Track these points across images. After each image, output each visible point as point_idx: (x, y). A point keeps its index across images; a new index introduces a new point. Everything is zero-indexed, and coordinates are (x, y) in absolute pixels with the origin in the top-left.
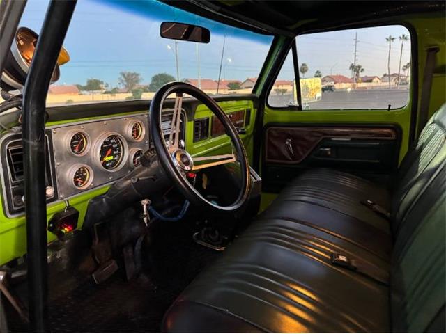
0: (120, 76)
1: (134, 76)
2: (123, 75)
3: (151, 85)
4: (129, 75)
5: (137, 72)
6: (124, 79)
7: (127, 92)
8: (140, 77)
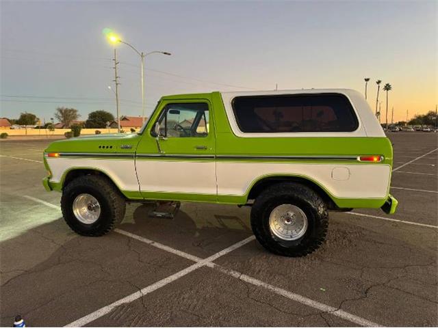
0: (56, 112)
1: (72, 112)
2: (61, 111)
3: (87, 121)
4: (66, 111)
5: (75, 108)
6: (60, 115)
7: (62, 128)
8: (78, 113)
